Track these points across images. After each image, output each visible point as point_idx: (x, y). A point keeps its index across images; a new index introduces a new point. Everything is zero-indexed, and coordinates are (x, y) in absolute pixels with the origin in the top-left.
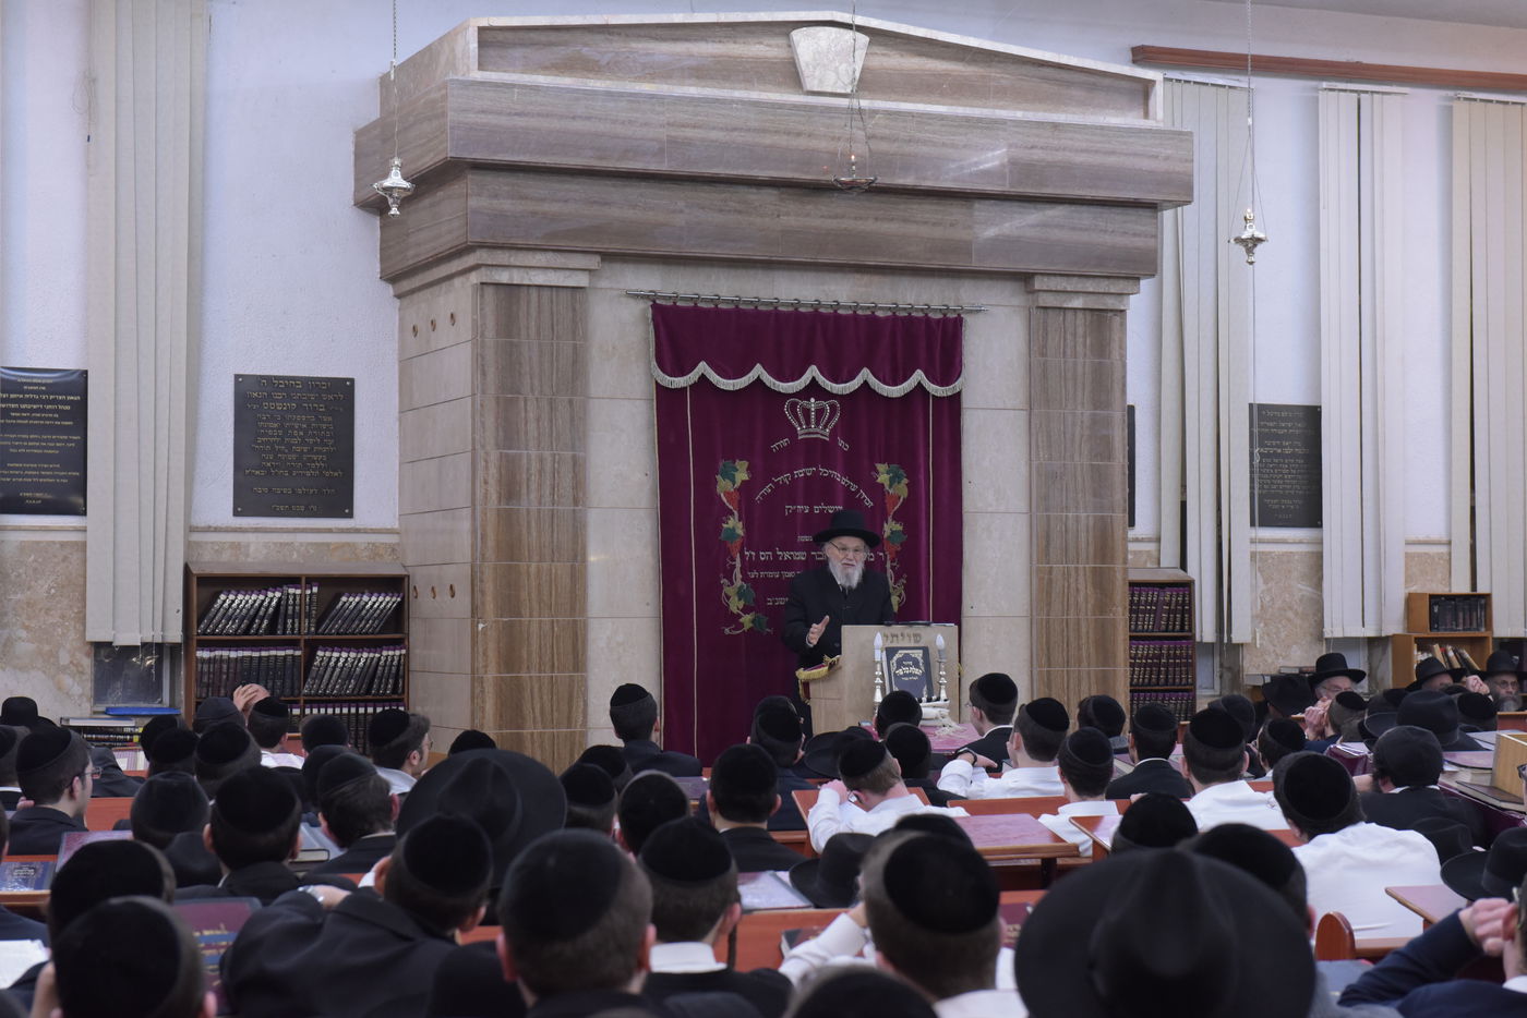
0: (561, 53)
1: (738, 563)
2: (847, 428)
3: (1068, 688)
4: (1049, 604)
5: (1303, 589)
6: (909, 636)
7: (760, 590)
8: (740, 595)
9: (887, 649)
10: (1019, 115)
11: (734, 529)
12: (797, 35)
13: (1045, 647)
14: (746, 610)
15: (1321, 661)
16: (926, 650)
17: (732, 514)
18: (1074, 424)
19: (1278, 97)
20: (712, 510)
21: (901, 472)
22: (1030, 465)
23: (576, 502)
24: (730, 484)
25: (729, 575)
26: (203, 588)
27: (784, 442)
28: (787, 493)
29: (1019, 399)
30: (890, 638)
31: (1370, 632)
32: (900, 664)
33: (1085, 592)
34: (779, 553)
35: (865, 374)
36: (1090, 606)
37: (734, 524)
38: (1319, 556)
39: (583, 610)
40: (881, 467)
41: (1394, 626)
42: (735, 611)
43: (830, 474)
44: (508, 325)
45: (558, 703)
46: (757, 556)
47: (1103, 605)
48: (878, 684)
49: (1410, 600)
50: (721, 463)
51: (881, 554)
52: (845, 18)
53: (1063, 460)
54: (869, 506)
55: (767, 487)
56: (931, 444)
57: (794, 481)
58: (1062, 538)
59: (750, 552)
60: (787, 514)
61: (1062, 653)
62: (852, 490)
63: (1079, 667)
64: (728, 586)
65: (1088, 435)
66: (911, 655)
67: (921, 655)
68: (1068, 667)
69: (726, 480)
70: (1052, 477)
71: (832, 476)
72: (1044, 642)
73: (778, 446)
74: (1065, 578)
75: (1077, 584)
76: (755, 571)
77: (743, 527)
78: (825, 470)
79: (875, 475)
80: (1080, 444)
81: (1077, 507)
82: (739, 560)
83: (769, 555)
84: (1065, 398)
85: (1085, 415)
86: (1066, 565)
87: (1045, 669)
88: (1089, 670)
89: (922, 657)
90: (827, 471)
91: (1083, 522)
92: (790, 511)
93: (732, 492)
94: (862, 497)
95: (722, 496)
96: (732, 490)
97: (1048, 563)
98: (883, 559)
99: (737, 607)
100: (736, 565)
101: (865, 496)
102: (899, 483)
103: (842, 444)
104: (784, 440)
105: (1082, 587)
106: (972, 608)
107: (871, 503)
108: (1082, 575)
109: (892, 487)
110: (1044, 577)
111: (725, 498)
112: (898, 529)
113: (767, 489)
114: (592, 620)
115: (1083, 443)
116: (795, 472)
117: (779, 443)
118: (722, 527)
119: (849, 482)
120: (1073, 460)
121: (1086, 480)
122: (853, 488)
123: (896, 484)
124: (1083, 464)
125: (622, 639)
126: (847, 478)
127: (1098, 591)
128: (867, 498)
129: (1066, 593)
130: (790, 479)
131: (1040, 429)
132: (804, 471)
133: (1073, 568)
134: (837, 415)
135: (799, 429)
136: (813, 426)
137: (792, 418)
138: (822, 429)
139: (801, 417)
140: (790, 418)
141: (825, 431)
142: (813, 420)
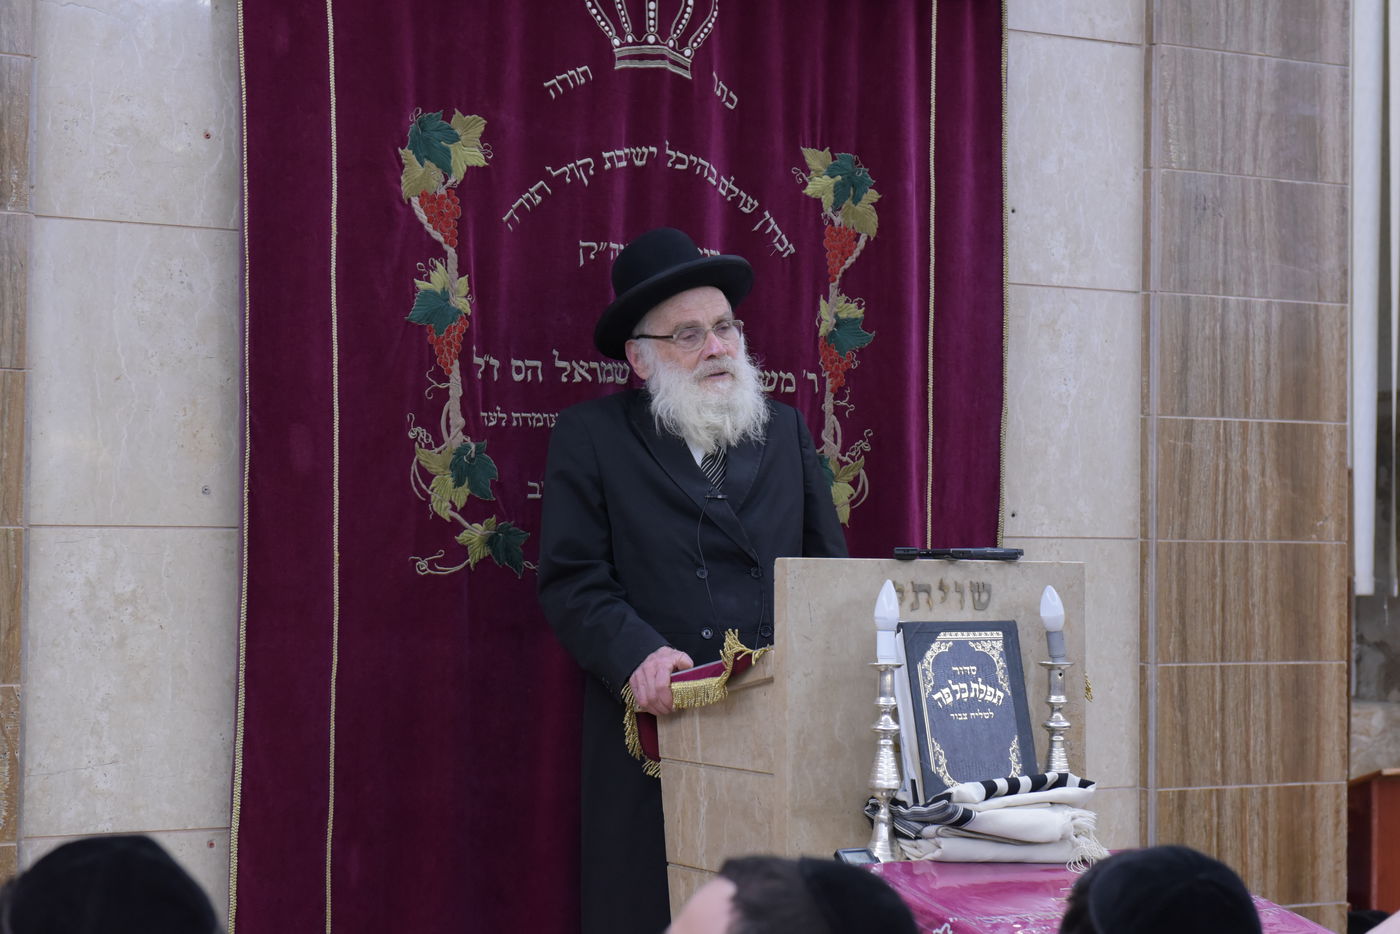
1: (455, 387)
2: (736, 52)
3: (1223, 709)
4: (1186, 511)
6: (959, 590)
7: (511, 461)
8: (461, 470)
11: (444, 296)
13: (1175, 614)
14: (474, 511)
16: (1009, 630)
17: (443, 255)
20: (387, 241)
21: (862, 172)
22: (1148, 176)
24: (438, 175)
25: (431, 418)
28: (584, 209)
29: (1123, 18)
30: (911, 597)
32: (944, 671)
33: (1260, 483)
34: (560, 364)
36: (1270, 516)
37: (446, 283)
39: (17, 505)
40: (815, 158)
42: (446, 514)
43: (692, 166)
46: (505, 369)
47: (1297, 514)
50: (414, 119)
51: (812, 376)
53: (1218, 170)
54: (785, 255)
55: (531, 190)
56: (933, 109)
57: (601, 178)
58: (1215, 355)
59: (486, 358)
60: (582, 263)
61: (1212, 628)
62: (744, 209)
63: (1247, 660)
64: (429, 447)
65: (1272, 115)
66: (972, 645)
67: (999, 645)
68: (1223, 660)
69: (427, 162)
70: (1196, 209)
71: (698, 171)
72: (1174, 600)
73: (563, 83)
74: (1219, 450)
75: (1244, 463)
76: (498, 408)
77: (470, 292)
78: (679, 154)
79: (801, 176)
80: (1256, 135)
81: (1246, 283)
82: (459, 377)
83: (535, 369)
84: (1227, 23)
85: (1266, 67)
86: (1222, 419)
87: (1175, 665)
88: (1267, 666)
89: (1001, 655)
90: (685, 157)
91: (1259, 318)
92: (592, 257)
93: (442, 197)
94: (769, 230)
95: (414, 205)
96: (442, 191)
97: (1184, 412)
98: (817, 390)
99: (451, 502)
100: (451, 392)
101: (776, 228)
102: (857, 200)
103: (722, 91)
104: (579, 70)
105: (1254, 471)
106: (1013, 515)
107: (791, 246)
108: (1254, 442)
109: (840, 209)
110: (1175, 445)
111: (422, 211)
112: (852, 316)
113: (532, 195)
114: (44, 531)
115: (1261, 132)
116: (606, 155)
117: (565, 75)
118: (415, 289)
119: (737, 190)
120: (1240, 171)
121: (1265, 218)
122: (745, 205)
123: (849, 202)
124: (1259, 182)
125: (132, 587)
126: (733, 178)
127: (1288, 482)
128: (780, 232)
129: (1221, 485)
130: (591, 172)
131: (1173, 92)
132: (626, 155)
133: (1237, 425)
134: (712, 16)
135: (616, 42)
136: (651, 39)
137: (599, 13)
138: (673, 49)
139: (622, 12)
140: (594, 11)
141: (682, 54)
142: (652, 22)
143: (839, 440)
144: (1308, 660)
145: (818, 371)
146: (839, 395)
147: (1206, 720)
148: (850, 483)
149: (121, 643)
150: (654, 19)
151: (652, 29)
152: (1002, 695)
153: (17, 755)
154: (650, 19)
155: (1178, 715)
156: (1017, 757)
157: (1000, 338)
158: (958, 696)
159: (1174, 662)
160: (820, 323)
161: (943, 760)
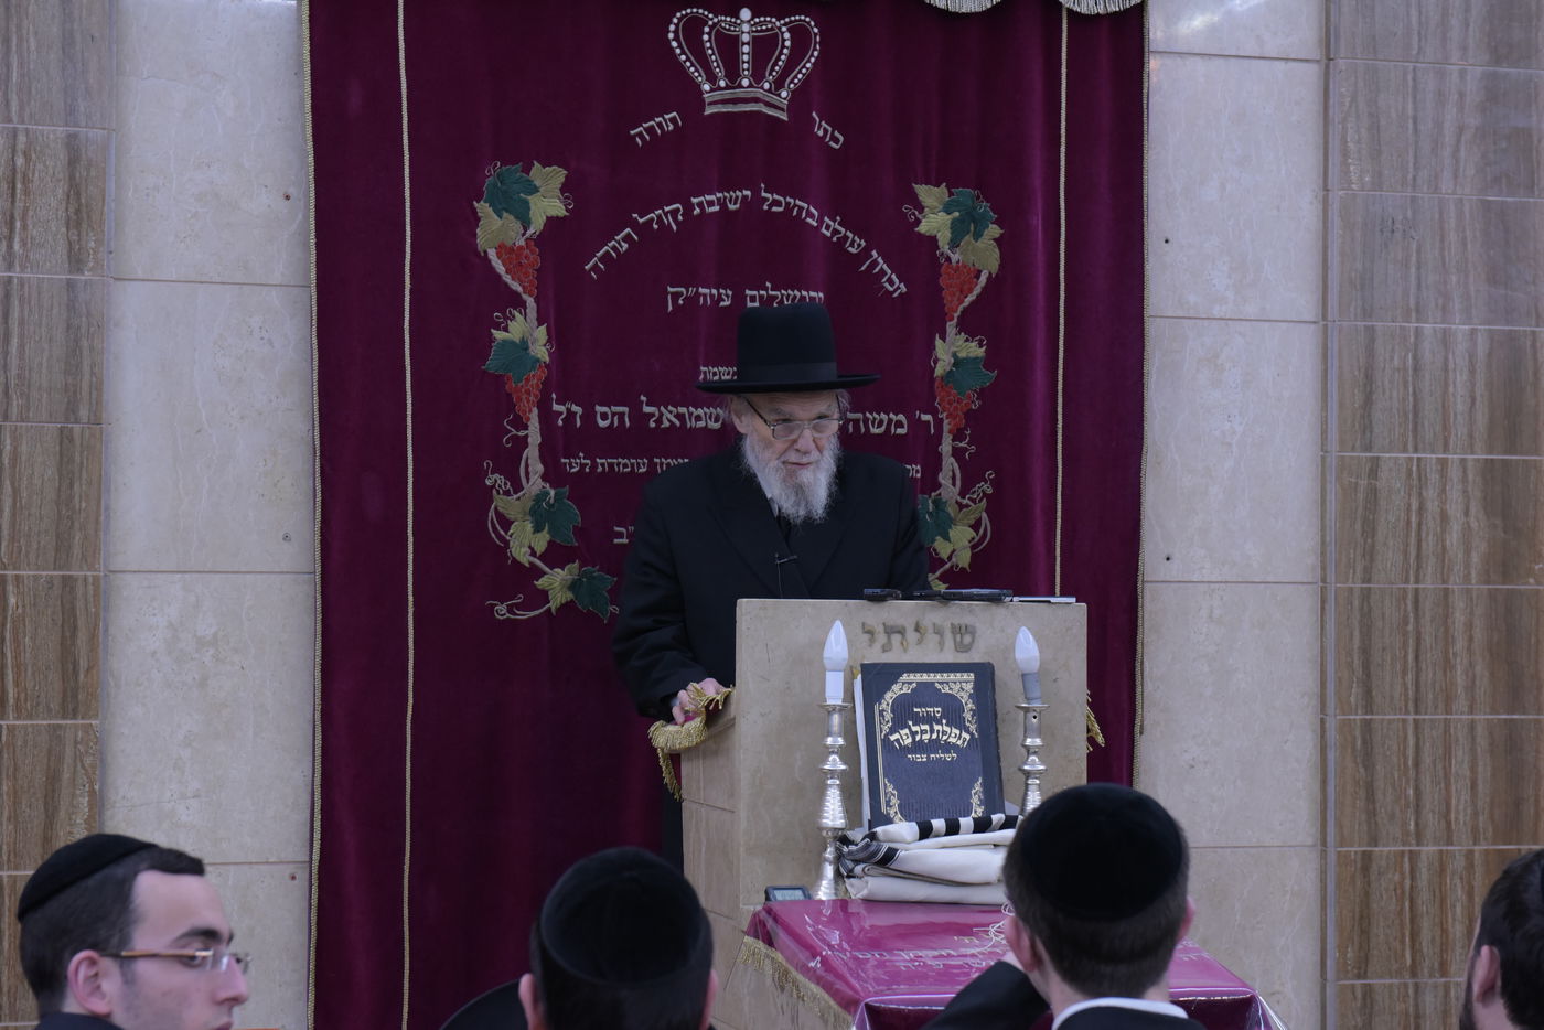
1: (534, 434)
2: (839, 88)
3: (1417, 764)
4: (1370, 554)
6: (938, 631)
7: (595, 506)
8: (540, 516)
9: (867, 670)
11: (524, 345)
13: (1357, 662)
14: (555, 556)
16: (985, 675)
17: (522, 305)
18: (1441, 96)
20: (465, 293)
21: (984, 207)
22: (1325, 203)
23: (76, 260)
24: (517, 226)
25: (510, 465)
27: (667, 121)
28: (673, 255)
29: (1299, 34)
30: (882, 638)
32: (904, 713)
33: (1463, 523)
34: (647, 409)
36: (1475, 558)
37: (526, 332)
40: (930, 195)
43: (788, 207)
45: (16, 803)
46: (589, 416)
47: (1509, 556)
48: (832, 773)
50: (492, 174)
51: (926, 417)
53: (1409, 189)
54: (896, 294)
55: (617, 238)
56: (1063, 139)
57: (692, 224)
58: (1406, 387)
59: (568, 405)
60: (670, 308)
61: (1403, 679)
62: (850, 249)
63: (1447, 713)
64: (507, 493)
65: (1477, 129)
66: (939, 686)
67: (969, 687)
68: (1417, 712)
69: (505, 214)
70: (1381, 231)
71: (795, 213)
72: (1356, 647)
73: (650, 130)
74: (1411, 488)
75: (1443, 502)
76: (581, 455)
77: (549, 341)
78: (776, 196)
79: (914, 214)
80: (1456, 151)
81: (1444, 310)
82: (537, 425)
83: (621, 415)
84: (1419, 33)
85: (1469, 78)
86: (1415, 456)
87: (1358, 717)
88: (1473, 721)
89: (970, 696)
90: (782, 199)
91: (1461, 347)
92: (681, 302)
93: (521, 248)
94: (877, 270)
95: (490, 257)
96: (522, 242)
97: (1368, 448)
98: (932, 431)
99: (530, 547)
100: (530, 440)
101: (885, 267)
102: (977, 236)
103: (826, 131)
104: (667, 117)
105: (1455, 510)
106: (1168, 559)
107: (902, 285)
108: (1455, 480)
109: (958, 246)
110: (1356, 483)
111: (499, 262)
112: (971, 355)
113: (619, 243)
114: (128, 577)
115: (1463, 149)
116: (695, 200)
117: (652, 123)
118: (491, 339)
119: (843, 230)
120: (1436, 190)
121: (1469, 240)
122: (852, 245)
123: (968, 238)
124: (1461, 200)
125: (213, 630)
126: (838, 218)
127: (1498, 521)
128: (889, 272)
129: (1414, 525)
130: (680, 218)
131: (1353, 109)
132: (719, 199)
133: (1434, 461)
134: (812, 55)
135: (706, 87)
136: (745, 82)
137: (688, 59)
138: (769, 91)
139: (713, 58)
140: (683, 57)
141: (779, 95)
142: (746, 66)
143: (958, 483)
144: (1524, 714)
145: (934, 412)
146: (958, 436)
147: (1396, 776)
148: (972, 527)
149: (203, 683)
150: (748, 62)
151: (746, 72)
152: (968, 737)
153: (97, 787)
154: (744, 62)
155: (1362, 770)
156: (980, 799)
157: (1141, 375)
158: (918, 738)
159: (1356, 714)
160: (936, 363)
161: (895, 801)
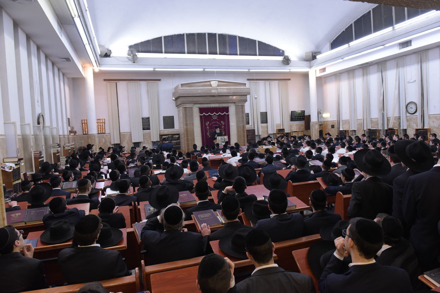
0: (189, 85)
1: (208, 131)
2: (218, 118)
4: (239, 133)
5: (266, 129)
7: (211, 134)
9: (221, 139)
10: (233, 88)
12: (211, 82)
15: (268, 136)
17: (208, 127)
18: (240, 116)
19: (262, 83)
20: (206, 126)
21: (224, 122)
23: (193, 126)
24: (207, 124)
26: (161, 136)
27: (212, 120)
28: (212, 124)
29: (235, 114)
31: (273, 133)
33: (242, 131)
35: (220, 113)
38: (267, 126)
39: (194, 136)
40: (222, 121)
41: (275, 132)
42: (208, 135)
43: (217, 122)
44: (185, 111)
46: (210, 130)
47: (244, 133)
49: (277, 130)
50: (206, 122)
52: (215, 80)
